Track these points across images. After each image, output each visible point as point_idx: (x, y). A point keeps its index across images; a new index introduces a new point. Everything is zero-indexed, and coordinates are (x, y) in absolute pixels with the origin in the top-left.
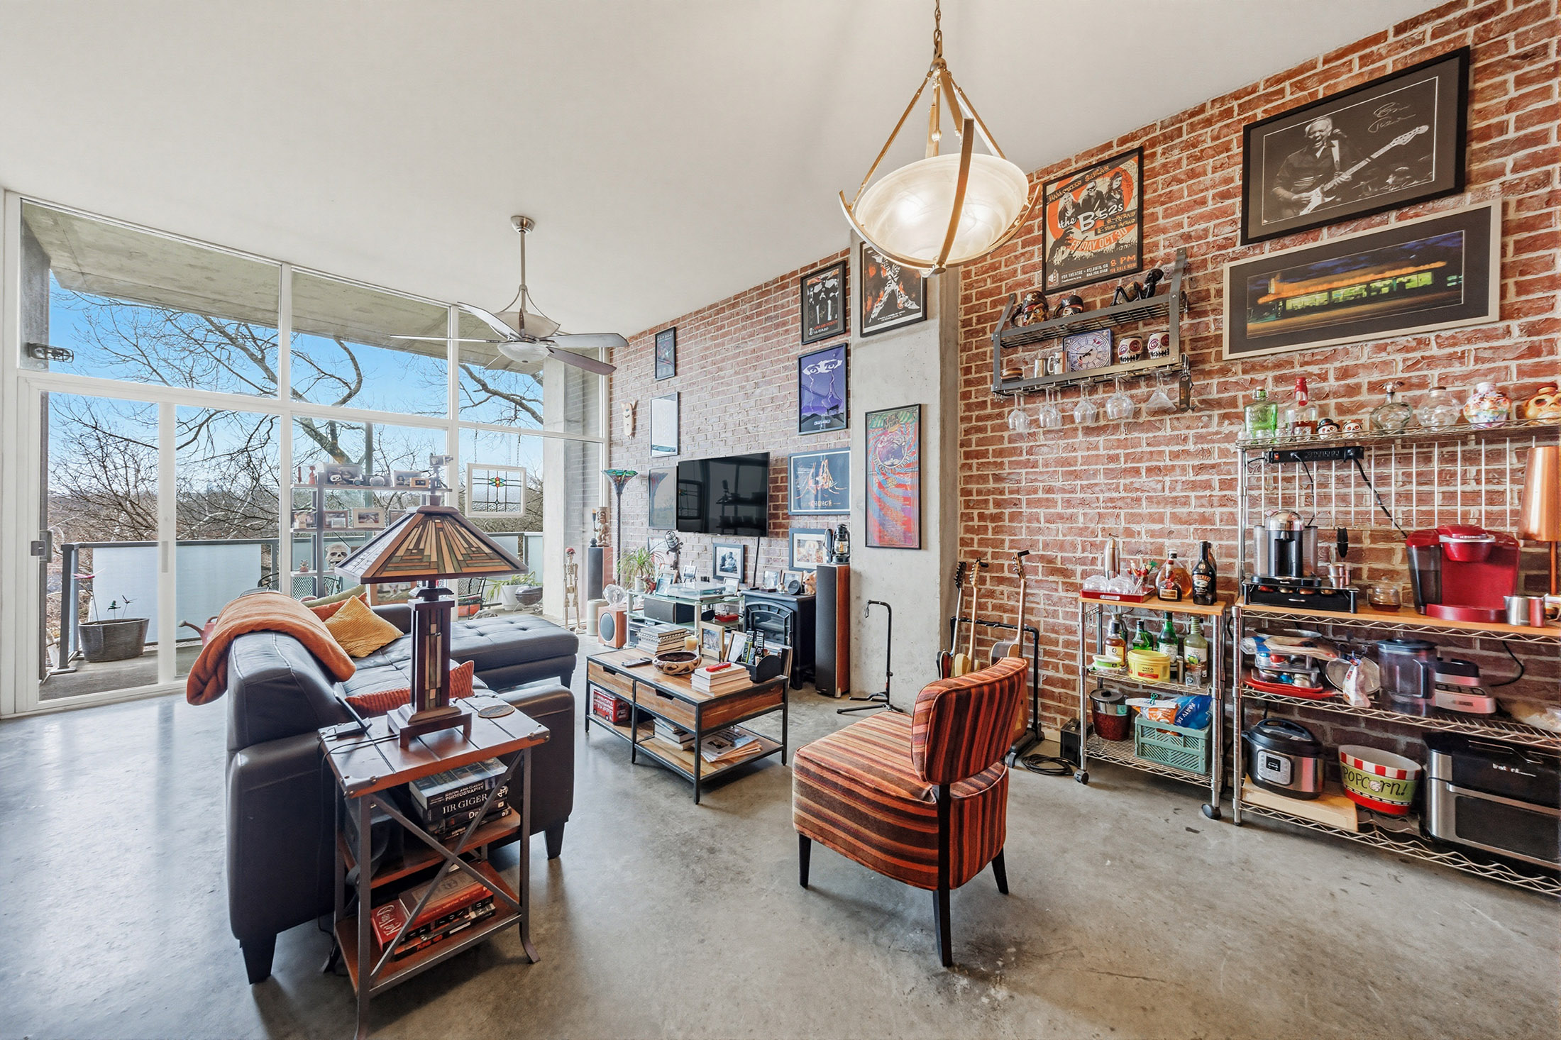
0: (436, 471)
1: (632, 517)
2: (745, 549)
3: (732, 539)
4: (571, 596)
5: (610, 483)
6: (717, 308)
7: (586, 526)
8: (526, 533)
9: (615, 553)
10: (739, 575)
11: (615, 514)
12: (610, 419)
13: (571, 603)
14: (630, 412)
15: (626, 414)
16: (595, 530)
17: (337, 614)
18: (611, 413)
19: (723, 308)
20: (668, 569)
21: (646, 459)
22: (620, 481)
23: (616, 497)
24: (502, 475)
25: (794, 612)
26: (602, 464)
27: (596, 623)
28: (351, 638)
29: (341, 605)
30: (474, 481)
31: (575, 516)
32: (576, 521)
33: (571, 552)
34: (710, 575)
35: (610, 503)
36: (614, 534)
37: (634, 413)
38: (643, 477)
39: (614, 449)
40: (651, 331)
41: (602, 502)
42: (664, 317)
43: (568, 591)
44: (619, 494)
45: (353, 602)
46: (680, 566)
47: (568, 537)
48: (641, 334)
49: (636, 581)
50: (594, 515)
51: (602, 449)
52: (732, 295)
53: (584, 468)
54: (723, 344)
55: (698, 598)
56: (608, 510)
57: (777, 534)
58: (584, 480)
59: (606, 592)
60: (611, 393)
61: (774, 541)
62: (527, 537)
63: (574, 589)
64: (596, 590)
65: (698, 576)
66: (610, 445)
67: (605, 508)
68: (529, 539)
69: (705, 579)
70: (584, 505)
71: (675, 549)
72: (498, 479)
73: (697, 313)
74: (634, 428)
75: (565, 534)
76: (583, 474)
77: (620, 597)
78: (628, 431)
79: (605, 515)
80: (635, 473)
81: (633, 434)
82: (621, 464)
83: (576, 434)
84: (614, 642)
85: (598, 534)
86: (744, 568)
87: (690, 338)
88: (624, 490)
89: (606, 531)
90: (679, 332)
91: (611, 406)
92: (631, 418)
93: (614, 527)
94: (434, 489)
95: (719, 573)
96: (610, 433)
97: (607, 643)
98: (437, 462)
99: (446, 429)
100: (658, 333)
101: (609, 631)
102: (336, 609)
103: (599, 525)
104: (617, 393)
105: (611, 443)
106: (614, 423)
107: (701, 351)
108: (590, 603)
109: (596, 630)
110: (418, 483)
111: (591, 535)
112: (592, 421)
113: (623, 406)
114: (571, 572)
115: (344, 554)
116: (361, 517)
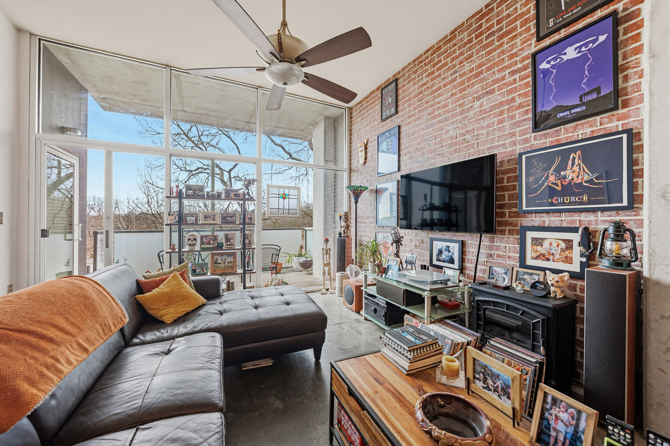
0: (247, 188)
1: (365, 218)
2: (463, 244)
3: (447, 235)
4: (327, 269)
5: (350, 197)
6: (435, 49)
7: (336, 224)
8: (306, 228)
9: (353, 242)
10: (456, 265)
11: (353, 216)
12: (350, 156)
13: (327, 274)
14: (363, 147)
15: (360, 149)
16: (341, 227)
17: (161, 286)
18: (351, 152)
19: (440, 46)
20: (393, 257)
21: (374, 178)
22: (357, 192)
23: (354, 205)
24: (287, 192)
25: (548, 318)
26: (345, 183)
27: (342, 288)
28: (165, 305)
29: (166, 278)
30: (271, 196)
31: (330, 218)
32: (330, 221)
33: (327, 241)
34: (428, 264)
35: (350, 209)
36: (353, 229)
37: (366, 148)
38: (371, 191)
39: (353, 174)
40: (378, 89)
41: (345, 209)
42: (387, 75)
43: (325, 265)
44: (356, 202)
45: (175, 277)
46: (401, 254)
47: (326, 230)
48: (371, 93)
49: (370, 266)
50: (340, 217)
51: (345, 175)
52: (448, 32)
53: (335, 189)
54: (440, 75)
55: (428, 288)
56: (349, 214)
57: (503, 232)
58: (335, 196)
59: (348, 269)
60: (351, 139)
61: (497, 238)
62: (306, 230)
63: (328, 265)
64: (342, 267)
65: (418, 264)
66: (350, 172)
67: (347, 213)
68: (307, 232)
69: (424, 267)
70: (335, 211)
71: (398, 241)
72: (284, 194)
73: (415, 61)
74: (366, 159)
75: (325, 229)
76: (335, 192)
77: (357, 274)
78: (362, 161)
79: (346, 217)
80: (367, 188)
81: (365, 163)
82: (356, 182)
83: (331, 165)
84: (353, 306)
85: (343, 229)
86: (462, 260)
87: (410, 81)
88: (359, 200)
89: (348, 227)
90: (399, 81)
91: (351, 147)
92: (363, 152)
93: (353, 225)
94: (244, 200)
95: (435, 262)
96: (350, 164)
97: (349, 306)
98: (249, 183)
99: (255, 163)
100: (382, 88)
101: (349, 299)
102: (162, 281)
103: (343, 224)
104: (355, 137)
105: (351, 171)
106: (353, 157)
107: (418, 89)
108: (338, 274)
109: (342, 293)
110: (236, 195)
111: (339, 230)
112: (340, 159)
113: (358, 144)
114: (327, 254)
115: (195, 239)
116: (205, 217)
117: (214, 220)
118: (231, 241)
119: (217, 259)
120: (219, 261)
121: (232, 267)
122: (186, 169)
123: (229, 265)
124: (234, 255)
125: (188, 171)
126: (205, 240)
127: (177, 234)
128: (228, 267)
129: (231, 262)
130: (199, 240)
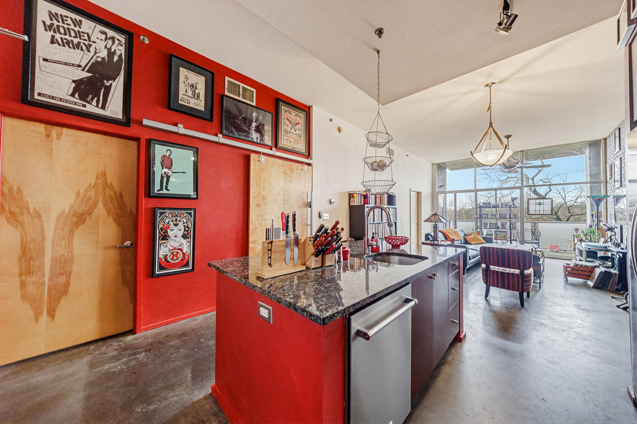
0: (513, 202)
24: (541, 201)
30: (530, 204)
33: (577, 229)
38: (613, 197)
39: (608, 185)
44: (598, 205)
45: (475, 234)
103: (595, 219)
115: (487, 224)
116: (491, 215)
117: (496, 216)
118: (505, 226)
119: (497, 233)
120: (498, 234)
121: (505, 237)
122: (499, 180)
123: (504, 236)
124: (506, 232)
125: (500, 181)
126: (491, 225)
127: (479, 222)
128: (502, 237)
129: (504, 235)
130: (488, 224)
